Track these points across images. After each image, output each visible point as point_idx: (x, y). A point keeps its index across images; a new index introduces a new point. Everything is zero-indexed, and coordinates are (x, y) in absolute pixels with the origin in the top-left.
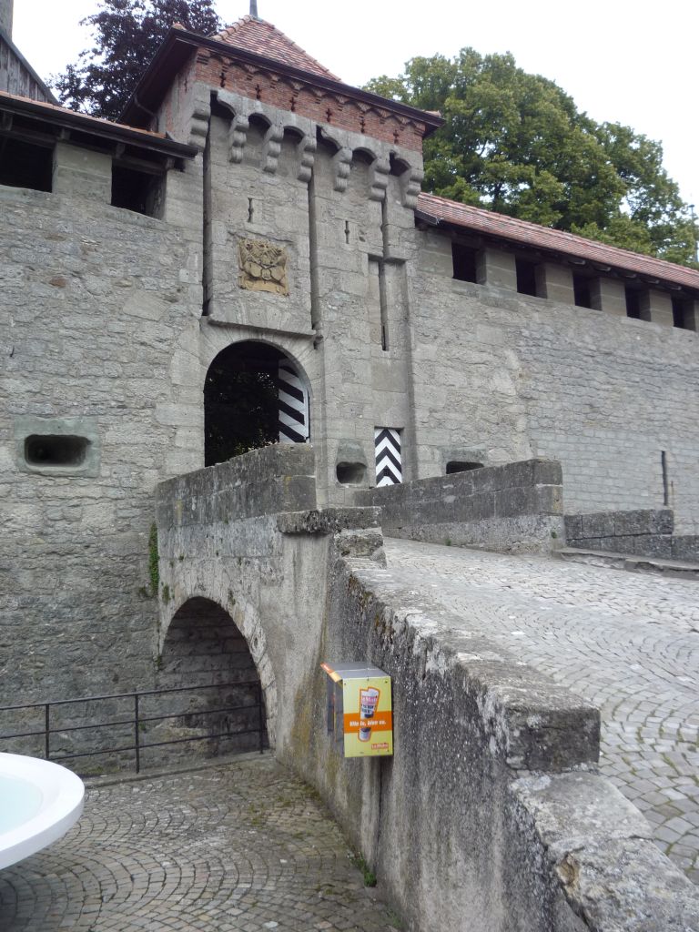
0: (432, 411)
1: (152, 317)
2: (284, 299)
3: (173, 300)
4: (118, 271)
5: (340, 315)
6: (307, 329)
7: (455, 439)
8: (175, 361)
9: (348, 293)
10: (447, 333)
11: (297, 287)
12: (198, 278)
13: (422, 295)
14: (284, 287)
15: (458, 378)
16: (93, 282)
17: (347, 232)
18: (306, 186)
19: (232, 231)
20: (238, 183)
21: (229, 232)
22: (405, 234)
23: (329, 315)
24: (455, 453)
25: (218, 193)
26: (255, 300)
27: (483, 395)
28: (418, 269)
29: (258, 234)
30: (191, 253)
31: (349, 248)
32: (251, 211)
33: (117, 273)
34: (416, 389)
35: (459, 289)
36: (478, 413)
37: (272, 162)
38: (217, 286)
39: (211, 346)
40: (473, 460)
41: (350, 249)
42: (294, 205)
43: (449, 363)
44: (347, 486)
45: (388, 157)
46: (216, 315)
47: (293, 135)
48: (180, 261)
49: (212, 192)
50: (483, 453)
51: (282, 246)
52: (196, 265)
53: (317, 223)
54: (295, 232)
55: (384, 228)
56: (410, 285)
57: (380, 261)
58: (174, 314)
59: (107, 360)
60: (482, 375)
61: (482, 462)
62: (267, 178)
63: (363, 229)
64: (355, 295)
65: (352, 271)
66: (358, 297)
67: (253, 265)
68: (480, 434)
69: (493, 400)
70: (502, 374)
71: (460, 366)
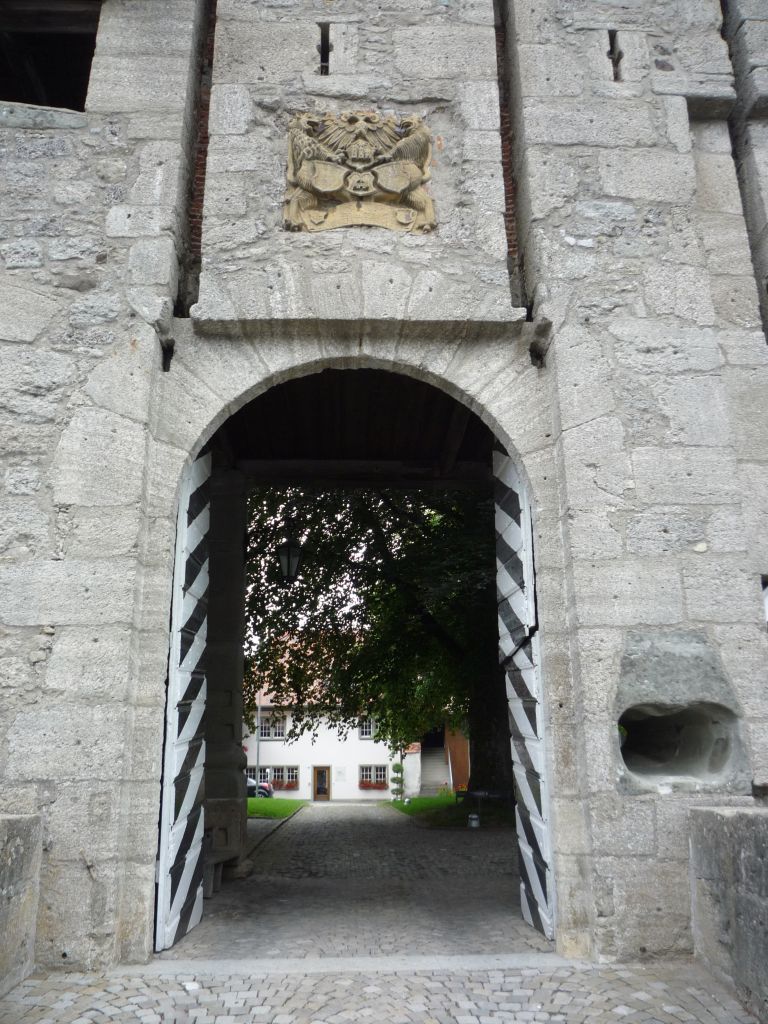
2: (421, 239)
3: (85, 285)
5: (606, 258)
6: (499, 308)
9: (627, 200)
11: (461, 204)
12: (160, 220)
14: (421, 210)
17: (615, 56)
19: (267, 100)
21: (260, 105)
23: (565, 261)
26: (327, 252)
29: (343, 97)
30: (145, 166)
31: (623, 90)
32: (325, 49)
38: (213, 232)
41: (627, 93)
42: (452, 18)
51: (415, 115)
52: (158, 191)
63: (666, 41)
64: (651, 203)
65: (638, 145)
66: (662, 207)
67: (320, 166)
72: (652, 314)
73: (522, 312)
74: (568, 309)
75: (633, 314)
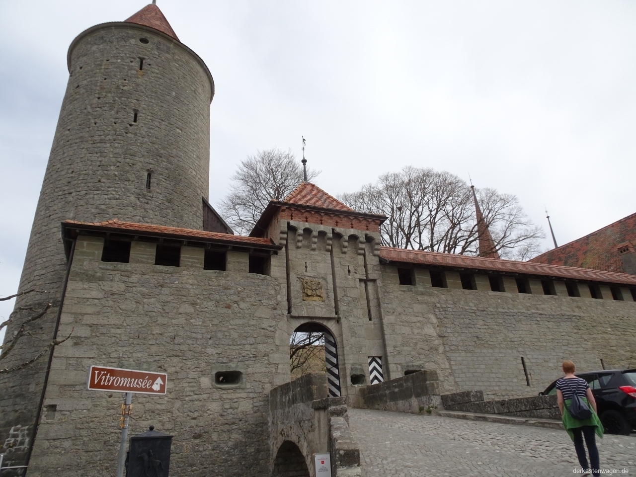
0: (395, 347)
1: (267, 317)
2: (323, 303)
3: (275, 309)
4: (252, 299)
5: (348, 307)
6: (334, 315)
7: (407, 359)
8: (277, 335)
9: (351, 297)
10: (399, 310)
11: (328, 297)
12: (286, 298)
13: (385, 294)
14: (322, 298)
15: (406, 330)
16: (242, 305)
17: (349, 270)
18: (329, 253)
19: (299, 277)
20: (300, 257)
22: (375, 268)
23: (342, 307)
24: (408, 366)
25: (292, 262)
26: (310, 305)
27: (420, 337)
28: (383, 283)
29: (310, 277)
30: (281, 288)
31: (350, 277)
32: (306, 267)
33: (252, 300)
34: (386, 337)
35: (403, 289)
36: (418, 346)
37: (314, 246)
38: (293, 301)
39: (292, 326)
40: (418, 369)
42: (325, 262)
43: (401, 323)
44: (356, 386)
45: (364, 236)
46: (294, 313)
47: (322, 234)
48: (277, 292)
49: (290, 262)
50: (422, 365)
51: (320, 281)
52: (284, 293)
53: (335, 268)
54: (325, 274)
55: (365, 266)
56: (379, 290)
57: (365, 281)
58: (276, 315)
59: (249, 337)
60: (419, 328)
61: (422, 370)
62: (312, 253)
63: (356, 268)
64: (354, 298)
65: (352, 287)
66: (356, 298)
67: (308, 290)
68: (420, 356)
69: (425, 339)
70: (429, 326)
71: (407, 324)
72: (354, 316)
73: (337, 316)
74: (343, 316)
75: (352, 316)
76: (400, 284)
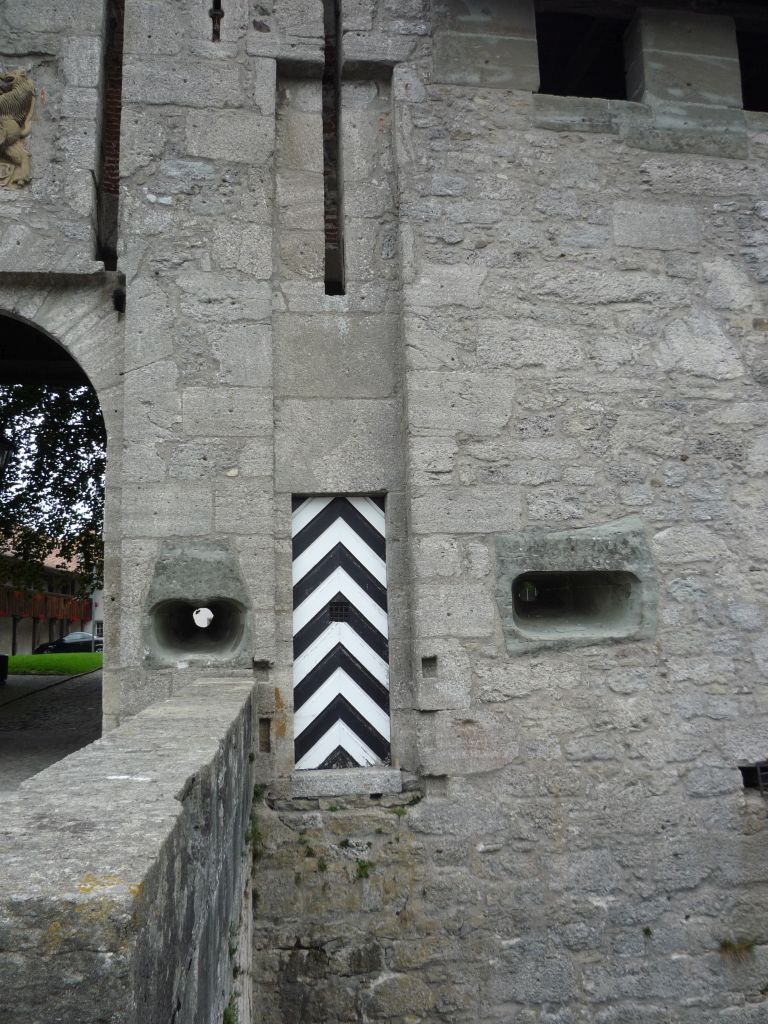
0: (466, 439)
2: (15, 194)
5: (182, 215)
6: (82, 262)
7: (540, 509)
9: (208, 160)
10: (520, 231)
11: (55, 161)
13: (436, 144)
15: (552, 346)
17: (216, 15)
23: (146, 218)
24: (540, 548)
27: (636, 383)
28: (428, 82)
35: (554, 118)
36: (619, 436)
40: (603, 564)
41: (222, 54)
43: (526, 307)
50: (634, 541)
53: (128, 2)
54: (58, 32)
56: (404, 123)
60: (633, 331)
61: (629, 567)
64: (230, 163)
65: (226, 105)
66: (240, 168)
68: (624, 490)
69: (668, 395)
70: (698, 323)
71: (560, 313)
72: (217, 268)
73: (99, 265)
74: (141, 263)
75: (199, 268)
76: (543, 89)
